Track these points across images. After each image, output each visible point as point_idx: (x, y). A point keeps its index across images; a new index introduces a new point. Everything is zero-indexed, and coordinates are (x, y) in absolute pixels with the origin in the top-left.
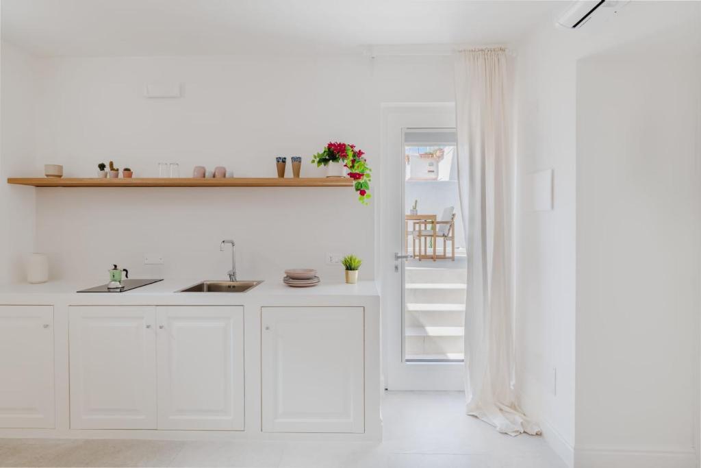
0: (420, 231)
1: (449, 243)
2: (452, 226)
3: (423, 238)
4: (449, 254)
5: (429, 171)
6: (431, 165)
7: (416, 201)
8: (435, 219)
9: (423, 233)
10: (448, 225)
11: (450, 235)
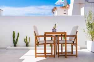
0: (58, 41)
1: (74, 47)
2: (76, 38)
3: (60, 45)
4: (74, 53)
5: (64, 13)
6: (65, 11)
7: (55, 25)
8: (66, 34)
9: (60, 42)
10: (74, 38)
11: (75, 43)
